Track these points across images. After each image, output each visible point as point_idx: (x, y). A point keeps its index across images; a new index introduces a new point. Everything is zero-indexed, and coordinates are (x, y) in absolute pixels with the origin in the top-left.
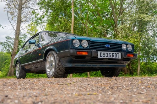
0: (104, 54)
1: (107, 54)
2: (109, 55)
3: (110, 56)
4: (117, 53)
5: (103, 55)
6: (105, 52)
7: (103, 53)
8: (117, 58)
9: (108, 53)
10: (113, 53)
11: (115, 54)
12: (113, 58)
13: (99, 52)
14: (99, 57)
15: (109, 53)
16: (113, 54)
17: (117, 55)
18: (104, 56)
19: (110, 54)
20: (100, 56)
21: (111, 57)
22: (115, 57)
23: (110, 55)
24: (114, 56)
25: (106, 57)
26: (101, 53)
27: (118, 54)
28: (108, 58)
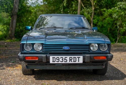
0: (58, 59)
1: (62, 59)
2: (65, 60)
3: (66, 61)
4: (76, 57)
5: (56, 60)
6: (60, 57)
7: (57, 58)
8: (77, 62)
9: (64, 57)
10: (70, 58)
11: (74, 58)
12: (71, 62)
13: (51, 58)
14: (51, 62)
15: (65, 58)
16: (71, 59)
17: (77, 59)
18: (58, 61)
19: (66, 59)
20: (53, 62)
21: (68, 62)
22: (74, 61)
24: (73, 61)
25: (60, 62)
26: (53, 58)
27: (79, 58)
28: (63, 62)
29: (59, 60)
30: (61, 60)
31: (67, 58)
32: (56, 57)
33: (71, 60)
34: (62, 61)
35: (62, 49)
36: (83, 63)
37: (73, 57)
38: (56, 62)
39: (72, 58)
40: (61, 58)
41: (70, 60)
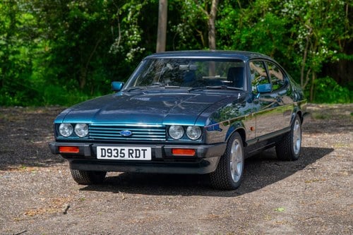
0: (110, 151)
1: (116, 151)
2: (121, 153)
3: (122, 155)
4: (140, 148)
5: (107, 154)
6: (113, 148)
7: (108, 150)
8: (141, 158)
9: (119, 148)
10: (129, 150)
11: (136, 150)
12: (131, 158)
13: (99, 149)
14: (99, 157)
15: (122, 150)
16: (131, 152)
17: (142, 152)
18: (110, 155)
19: (123, 151)
20: (102, 156)
21: (126, 158)
22: (136, 157)
23: (123, 153)
24: (134, 155)
25: (113, 158)
26: (102, 149)
27: (144, 150)
28: (119, 158)
29: (111, 153)
30: (114, 153)
31: (124, 149)
32: (106, 148)
33: (131, 154)
34: (116, 155)
35: (119, 134)
36: (152, 160)
37: (134, 148)
38: (106, 158)
39: (132, 150)
40: (114, 150)
41: (129, 153)
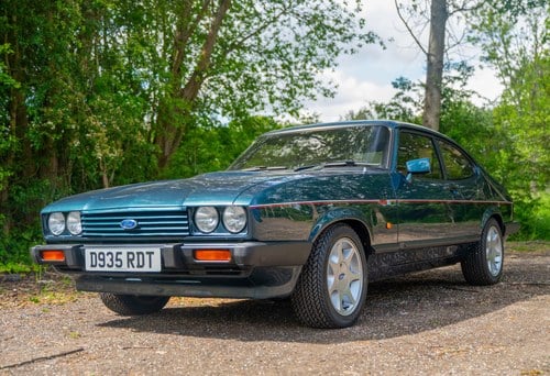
0: (102, 257)
1: (110, 256)
2: (117, 260)
3: (119, 263)
4: (144, 250)
5: (98, 262)
6: (105, 251)
7: (100, 253)
8: (146, 269)
9: (114, 251)
10: (129, 253)
11: (138, 253)
12: (131, 269)
13: (88, 252)
14: (88, 268)
15: (118, 253)
16: (131, 256)
17: (147, 257)
18: (102, 263)
19: (119, 257)
20: (92, 266)
21: (124, 268)
22: (139, 266)
23: (120, 260)
24: (135, 262)
25: (106, 269)
26: (92, 253)
27: (150, 254)
28: (114, 269)
29: (104, 259)
30: (108, 260)
31: (121, 253)
32: (97, 251)
33: (131, 260)
34: (110, 263)
36: (162, 272)
37: (135, 251)
38: (98, 269)
39: (132, 253)
40: (108, 254)
41: (129, 260)
